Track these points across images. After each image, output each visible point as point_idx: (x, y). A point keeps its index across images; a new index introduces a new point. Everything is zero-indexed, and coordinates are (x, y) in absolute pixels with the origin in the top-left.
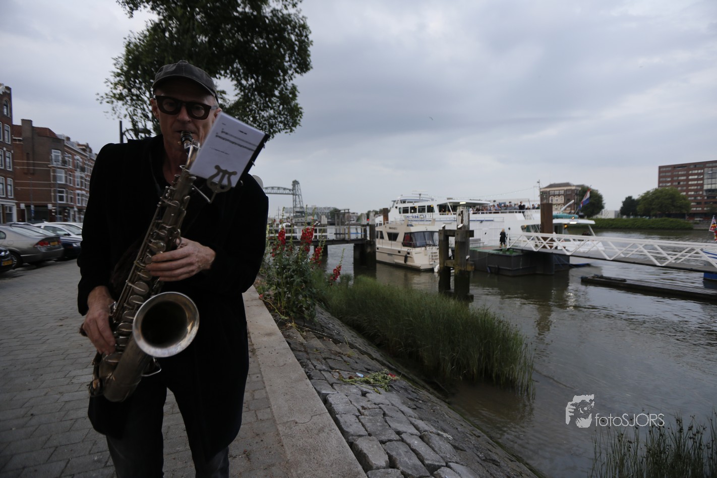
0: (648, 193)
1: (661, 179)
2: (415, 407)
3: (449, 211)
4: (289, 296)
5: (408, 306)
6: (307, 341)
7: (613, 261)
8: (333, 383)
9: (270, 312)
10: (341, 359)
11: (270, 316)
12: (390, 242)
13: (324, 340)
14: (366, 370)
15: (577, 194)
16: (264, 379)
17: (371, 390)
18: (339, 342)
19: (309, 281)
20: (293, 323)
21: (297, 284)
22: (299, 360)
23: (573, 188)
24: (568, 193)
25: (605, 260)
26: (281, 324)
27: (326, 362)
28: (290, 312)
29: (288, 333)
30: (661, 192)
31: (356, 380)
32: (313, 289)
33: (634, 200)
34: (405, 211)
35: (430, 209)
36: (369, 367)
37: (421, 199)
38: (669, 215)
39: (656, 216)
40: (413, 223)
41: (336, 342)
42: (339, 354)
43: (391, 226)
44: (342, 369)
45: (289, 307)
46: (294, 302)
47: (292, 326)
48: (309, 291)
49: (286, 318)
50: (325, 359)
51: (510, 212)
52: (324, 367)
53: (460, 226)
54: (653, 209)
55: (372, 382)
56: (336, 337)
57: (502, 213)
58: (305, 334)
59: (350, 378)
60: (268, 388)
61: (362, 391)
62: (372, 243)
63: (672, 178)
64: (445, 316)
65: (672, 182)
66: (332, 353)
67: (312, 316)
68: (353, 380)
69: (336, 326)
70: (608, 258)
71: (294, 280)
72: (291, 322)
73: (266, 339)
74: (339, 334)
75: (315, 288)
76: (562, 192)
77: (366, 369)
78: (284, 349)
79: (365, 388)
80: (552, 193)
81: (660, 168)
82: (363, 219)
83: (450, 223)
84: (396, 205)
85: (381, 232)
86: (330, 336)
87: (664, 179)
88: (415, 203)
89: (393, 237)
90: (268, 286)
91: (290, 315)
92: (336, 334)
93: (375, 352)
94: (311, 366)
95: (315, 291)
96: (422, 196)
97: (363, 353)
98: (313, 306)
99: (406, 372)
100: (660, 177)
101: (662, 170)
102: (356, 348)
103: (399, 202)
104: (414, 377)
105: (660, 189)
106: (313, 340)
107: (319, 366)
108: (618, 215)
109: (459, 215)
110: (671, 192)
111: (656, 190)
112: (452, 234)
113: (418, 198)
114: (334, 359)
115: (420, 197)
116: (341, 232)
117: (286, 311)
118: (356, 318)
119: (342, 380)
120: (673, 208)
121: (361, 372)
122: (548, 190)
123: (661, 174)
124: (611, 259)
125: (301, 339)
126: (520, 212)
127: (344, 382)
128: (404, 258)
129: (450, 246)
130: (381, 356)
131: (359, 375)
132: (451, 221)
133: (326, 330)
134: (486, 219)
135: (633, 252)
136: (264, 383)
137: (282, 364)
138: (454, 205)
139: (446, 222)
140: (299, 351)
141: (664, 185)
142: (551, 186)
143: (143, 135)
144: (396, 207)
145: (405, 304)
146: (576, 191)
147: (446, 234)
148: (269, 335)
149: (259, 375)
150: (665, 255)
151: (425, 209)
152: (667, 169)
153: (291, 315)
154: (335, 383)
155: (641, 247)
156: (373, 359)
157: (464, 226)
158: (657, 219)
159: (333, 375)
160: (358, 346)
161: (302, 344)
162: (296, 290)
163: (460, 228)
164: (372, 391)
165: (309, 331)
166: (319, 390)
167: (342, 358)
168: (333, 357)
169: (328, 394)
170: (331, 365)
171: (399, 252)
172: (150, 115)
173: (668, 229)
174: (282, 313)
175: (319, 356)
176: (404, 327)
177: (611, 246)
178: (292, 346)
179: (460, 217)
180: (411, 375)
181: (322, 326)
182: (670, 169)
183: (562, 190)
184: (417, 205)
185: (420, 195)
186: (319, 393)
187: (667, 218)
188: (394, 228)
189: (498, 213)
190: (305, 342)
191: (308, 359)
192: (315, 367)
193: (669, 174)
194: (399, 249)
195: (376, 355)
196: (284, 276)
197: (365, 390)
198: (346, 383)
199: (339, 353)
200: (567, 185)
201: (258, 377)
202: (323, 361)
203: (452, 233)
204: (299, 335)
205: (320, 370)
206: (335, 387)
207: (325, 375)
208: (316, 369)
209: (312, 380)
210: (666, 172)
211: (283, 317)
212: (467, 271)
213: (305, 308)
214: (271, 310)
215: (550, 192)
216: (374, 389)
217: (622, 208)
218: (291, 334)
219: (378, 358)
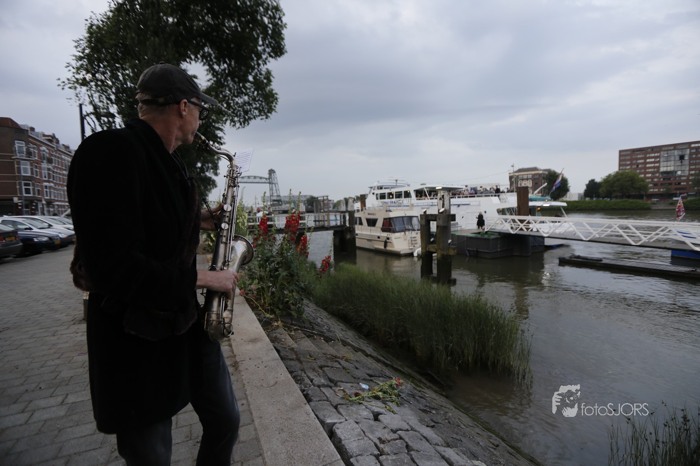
0: (609, 176)
1: (621, 163)
2: (433, 424)
3: (426, 196)
4: (274, 289)
5: (397, 294)
6: (296, 342)
7: (589, 241)
8: (337, 405)
9: (253, 310)
10: (338, 366)
11: (252, 316)
12: (369, 228)
13: (315, 339)
14: (369, 378)
15: (544, 178)
16: (251, 406)
17: (382, 408)
18: (331, 340)
19: (296, 274)
20: (280, 322)
21: (283, 278)
22: (291, 372)
23: (541, 172)
24: (535, 177)
25: (582, 240)
26: (266, 325)
27: (324, 372)
28: (275, 310)
29: (274, 335)
30: (622, 174)
31: (363, 397)
32: (301, 283)
33: (596, 183)
34: (382, 196)
35: (407, 195)
36: (370, 372)
37: (398, 185)
38: (629, 197)
39: (616, 197)
40: (391, 208)
41: (328, 340)
42: (334, 358)
43: (370, 212)
44: (344, 380)
45: (274, 304)
46: (279, 298)
47: (278, 326)
48: (296, 284)
49: (271, 316)
50: (321, 367)
51: (485, 196)
52: (323, 381)
54: (614, 191)
55: (381, 397)
56: (327, 334)
57: (477, 196)
58: (293, 333)
59: (357, 395)
60: (257, 422)
61: (373, 412)
62: (352, 229)
63: (631, 162)
64: (436, 303)
65: (631, 164)
66: (327, 358)
67: (300, 312)
68: (360, 397)
69: (324, 320)
70: (584, 239)
71: (279, 274)
72: (277, 321)
73: (250, 347)
74: (329, 330)
75: (302, 282)
76: (530, 176)
77: (369, 375)
78: (274, 360)
79: (377, 406)
80: (520, 177)
81: (620, 152)
82: (342, 206)
84: (373, 191)
85: (360, 219)
86: (321, 334)
87: (624, 163)
88: (392, 189)
89: (372, 223)
90: (250, 281)
91: (275, 312)
92: (327, 330)
93: (367, 347)
94: (307, 381)
95: (302, 285)
96: (398, 182)
97: (357, 350)
98: (301, 302)
99: (400, 366)
100: (620, 161)
101: (622, 153)
102: (350, 345)
103: (376, 188)
104: (410, 371)
105: (621, 172)
106: (303, 340)
107: (317, 380)
108: (582, 198)
109: (440, 199)
110: (630, 174)
111: (617, 172)
112: (434, 219)
113: (395, 184)
114: (332, 367)
115: (396, 183)
116: (321, 219)
117: (271, 308)
118: (341, 307)
119: (348, 399)
120: (632, 189)
121: (365, 381)
122: (517, 174)
123: (622, 158)
124: (588, 240)
125: (290, 342)
127: (350, 401)
128: (383, 243)
130: (374, 350)
131: (364, 386)
132: (432, 206)
133: (316, 327)
135: (608, 232)
136: (251, 413)
137: (272, 382)
138: (431, 190)
140: (291, 359)
141: (624, 168)
142: (520, 170)
143: (106, 119)
144: (373, 194)
145: (393, 292)
146: (543, 175)
147: (427, 219)
148: (254, 341)
149: (244, 402)
150: (640, 235)
151: (402, 194)
152: (627, 153)
153: (277, 312)
154: (340, 404)
155: (616, 227)
156: (367, 355)
157: (445, 211)
158: (618, 200)
159: (335, 391)
160: (351, 342)
161: (292, 349)
162: (282, 284)
163: (442, 213)
164: (383, 410)
165: (298, 329)
166: (322, 418)
167: (341, 365)
168: (330, 364)
169: (335, 424)
170: (329, 375)
171: (379, 237)
172: (113, 97)
173: (629, 209)
174: (267, 311)
175: (315, 365)
176: (393, 317)
177: (586, 227)
178: (281, 354)
179: (441, 202)
180: (406, 369)
181: (311, 323)
182: (629, 152)
183: (530, 174)
184: (394, 191)
185: (396, 181)
186: (322, 423)
187: (627, 199)
188: (373, 214)
189: (473, 197)
190: (295, 346)
191: (302, 370)
192: (312, 381)
193: (628, 158)
194: (379, 234)
195: (369, 350)
196: (268, 269)
197: (376, 410)
198: (353, 403)
199: (336, 357)
200: (535, 169)
201: (243, 404)
202: (320, 370)
203: (434, 217)
204: (288, 337)
205: (319, 386)
206: (341, 410)
207: (326, 393)
208: (314, 385)
209: (311, 403)
210: (626, 156)
211: (268, 315)
212: (450, 256)
213: (292, 303)
214: (254, 308)
215: (519, 176)
216: (386, 407)
217: (586, 190)
218: (279, 336)
219: (373, 354)
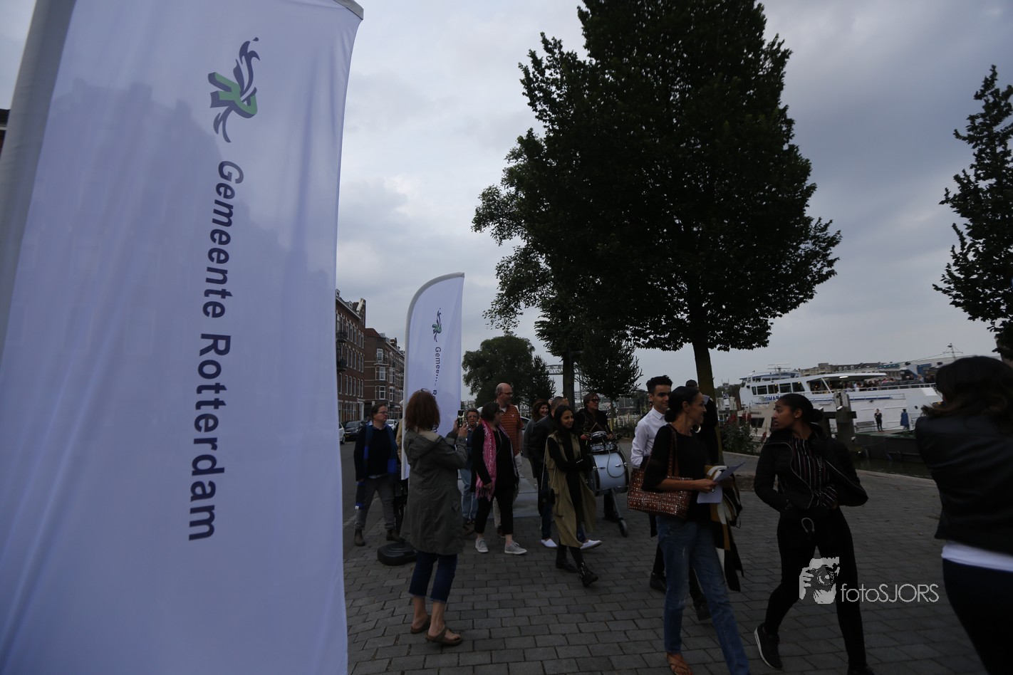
3: (825, 388)
34: (762, 390)
35: (798, 387)
43: (753, 411)
51: (913, 387)
53: (840, 407)
57: (901, 388)
83: (829, 405)
84: (747, 383)
88: (772, 382)
103: (751, 380)
126: (928, 386)
129: (832, 430)
134: (879, 397)
138: (832, 380)
139: (824, 403)
144: (748, 387)
151: (790, 387)
184: (777, 383)
188: (758, 413)
189: (896, 388)
